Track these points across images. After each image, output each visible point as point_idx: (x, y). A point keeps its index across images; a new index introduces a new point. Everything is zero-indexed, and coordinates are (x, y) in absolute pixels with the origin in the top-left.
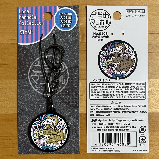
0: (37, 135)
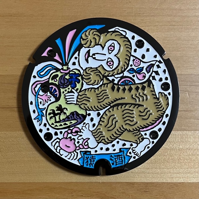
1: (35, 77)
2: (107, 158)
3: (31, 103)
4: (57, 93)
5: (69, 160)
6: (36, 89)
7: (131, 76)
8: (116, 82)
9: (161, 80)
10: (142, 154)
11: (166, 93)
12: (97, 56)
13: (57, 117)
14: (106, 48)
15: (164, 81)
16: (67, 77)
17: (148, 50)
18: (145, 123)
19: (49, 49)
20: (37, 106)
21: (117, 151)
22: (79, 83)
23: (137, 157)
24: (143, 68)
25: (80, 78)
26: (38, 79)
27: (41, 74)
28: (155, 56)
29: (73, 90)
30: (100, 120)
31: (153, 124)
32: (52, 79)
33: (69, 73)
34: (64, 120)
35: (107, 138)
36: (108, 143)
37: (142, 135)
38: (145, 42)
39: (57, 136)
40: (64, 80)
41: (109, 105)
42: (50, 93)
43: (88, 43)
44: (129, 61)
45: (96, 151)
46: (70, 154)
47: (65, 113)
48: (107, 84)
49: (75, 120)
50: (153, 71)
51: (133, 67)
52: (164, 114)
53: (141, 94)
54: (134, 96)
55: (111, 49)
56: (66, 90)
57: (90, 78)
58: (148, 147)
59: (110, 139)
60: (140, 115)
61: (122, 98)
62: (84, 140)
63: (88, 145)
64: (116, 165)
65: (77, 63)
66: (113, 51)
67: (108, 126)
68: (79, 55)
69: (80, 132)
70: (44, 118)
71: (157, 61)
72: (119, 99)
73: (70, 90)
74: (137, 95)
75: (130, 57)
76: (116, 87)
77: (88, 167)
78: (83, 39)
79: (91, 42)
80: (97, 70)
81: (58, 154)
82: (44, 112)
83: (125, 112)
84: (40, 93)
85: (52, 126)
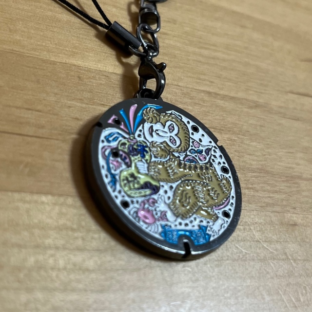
0: (129, 182)
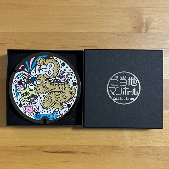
1: (15, 78)
2: (47, 116)
3: (13, 90)
4: (25, 85)
5: (30, 117)
6: (16, 84)
7: (59, 79)
8: (52, 81)
9: (72, 81)
10: (63, 114)
11: (75, 87)
12: (43, 69)
13: (25, 97)
14: (48, 66)
15: (74, 81)
16: (30, 78)
17: (67, 67)
18: (65, 100)
19: (22, 66)
20: (16, 91)
21: (52, 113)
22: (35, 81)
23: (61, 116)
24: (65, 75)
25: (36, 79)
26: (17, 79)
27: (19, 77)
28: (70, 70)
29: (32, 84)
30: (45, 98)
31: (68, 101)
32: (23, 79)
33: (31, 77)
34: (28, 98)
35: (48, 107)
36: (48, 109)
37: (63, 106)
38: (66, 64)
39: (24, 105)
40: (29, 80)
41: (49, 92)
42: (22, 86)
43: (40, 63)
44: (58, 72)
45: (42, 113)
46: (30, 114)
47: (28, 95)
48: (48, 82)
49: (33, 98)
50: (69, 77)
51: (60, 75)
52: (73, 96)
53: (63, 87)
54: (60, 88)
55: (50, 66)
56: (29, 85)
57: (40, 79)
58: (66, 111)
59: (49, 107)
60: (63, 97)
61: (55, 89)
62: (37, 107)
63: (38, 109)
64: (51, 119)
65: (35, 72)
66: (51, 67)
67: (48, 101)
68: (36, 69)
69: (35, 104)
70: (19, 97)
71: (71, 72)
72: (54, 89)
73: (31, 85)
74: (62, 88)
75: (59, 70)
76: (52, 83)
77: (38, 120)
78: (38, 62)
79: (41, 63)
80: (44, 76)
81: (25, 113)
82: (19, 94)
83: (56, 95)
84: (17, 86)
85: (23, 100)
